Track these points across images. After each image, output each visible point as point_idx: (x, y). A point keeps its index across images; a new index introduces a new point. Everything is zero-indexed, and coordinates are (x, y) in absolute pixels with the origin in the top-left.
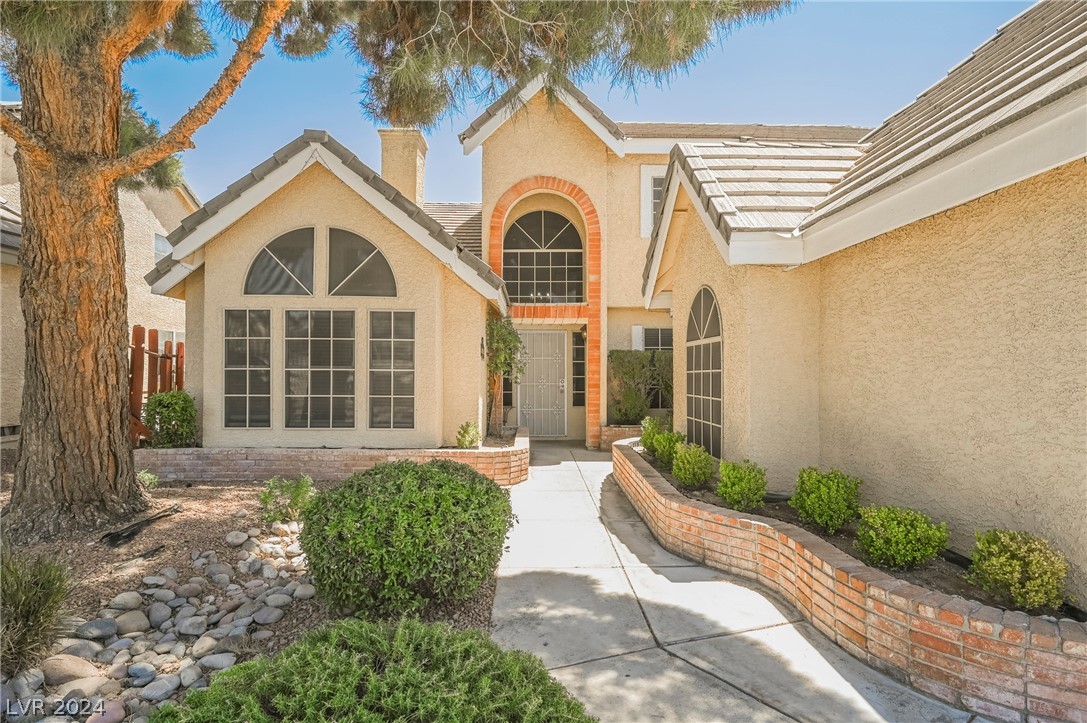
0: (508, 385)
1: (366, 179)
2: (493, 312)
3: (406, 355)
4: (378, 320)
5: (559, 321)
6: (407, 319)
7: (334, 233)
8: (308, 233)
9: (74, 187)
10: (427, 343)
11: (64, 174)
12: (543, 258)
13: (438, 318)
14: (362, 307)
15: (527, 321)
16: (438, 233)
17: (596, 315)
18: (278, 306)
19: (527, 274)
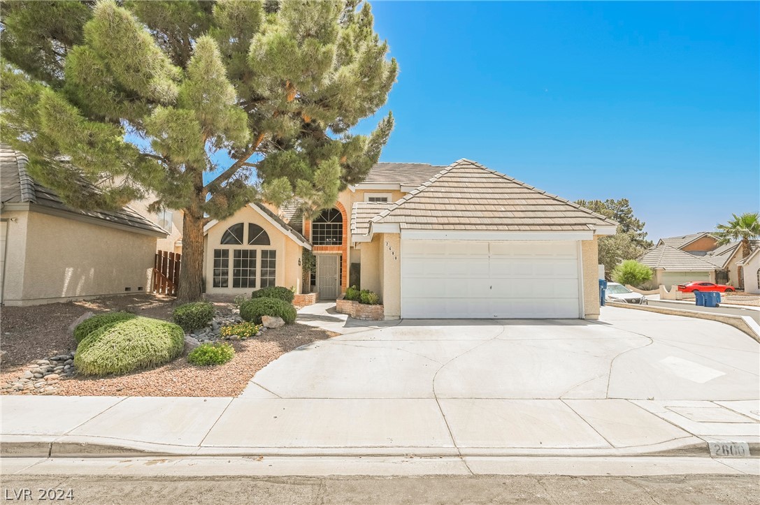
0: (313, 277)
1: (261, 209)
2: (305, 250)
3: (273, 264)
4: (264, 253)
5: (331, 252)
6: (273, 253)
7: (251, 225)
8: (242, 224)
9: (197, 225)
10: (280, 260)
11: (195, 222)
12: (329, 226)
13: (284, 252)
14: (259, 249)
15: (319, 252)
16: (284, 225)
17: (346, 250)
18: (232, 248)
19: (322, 233)
